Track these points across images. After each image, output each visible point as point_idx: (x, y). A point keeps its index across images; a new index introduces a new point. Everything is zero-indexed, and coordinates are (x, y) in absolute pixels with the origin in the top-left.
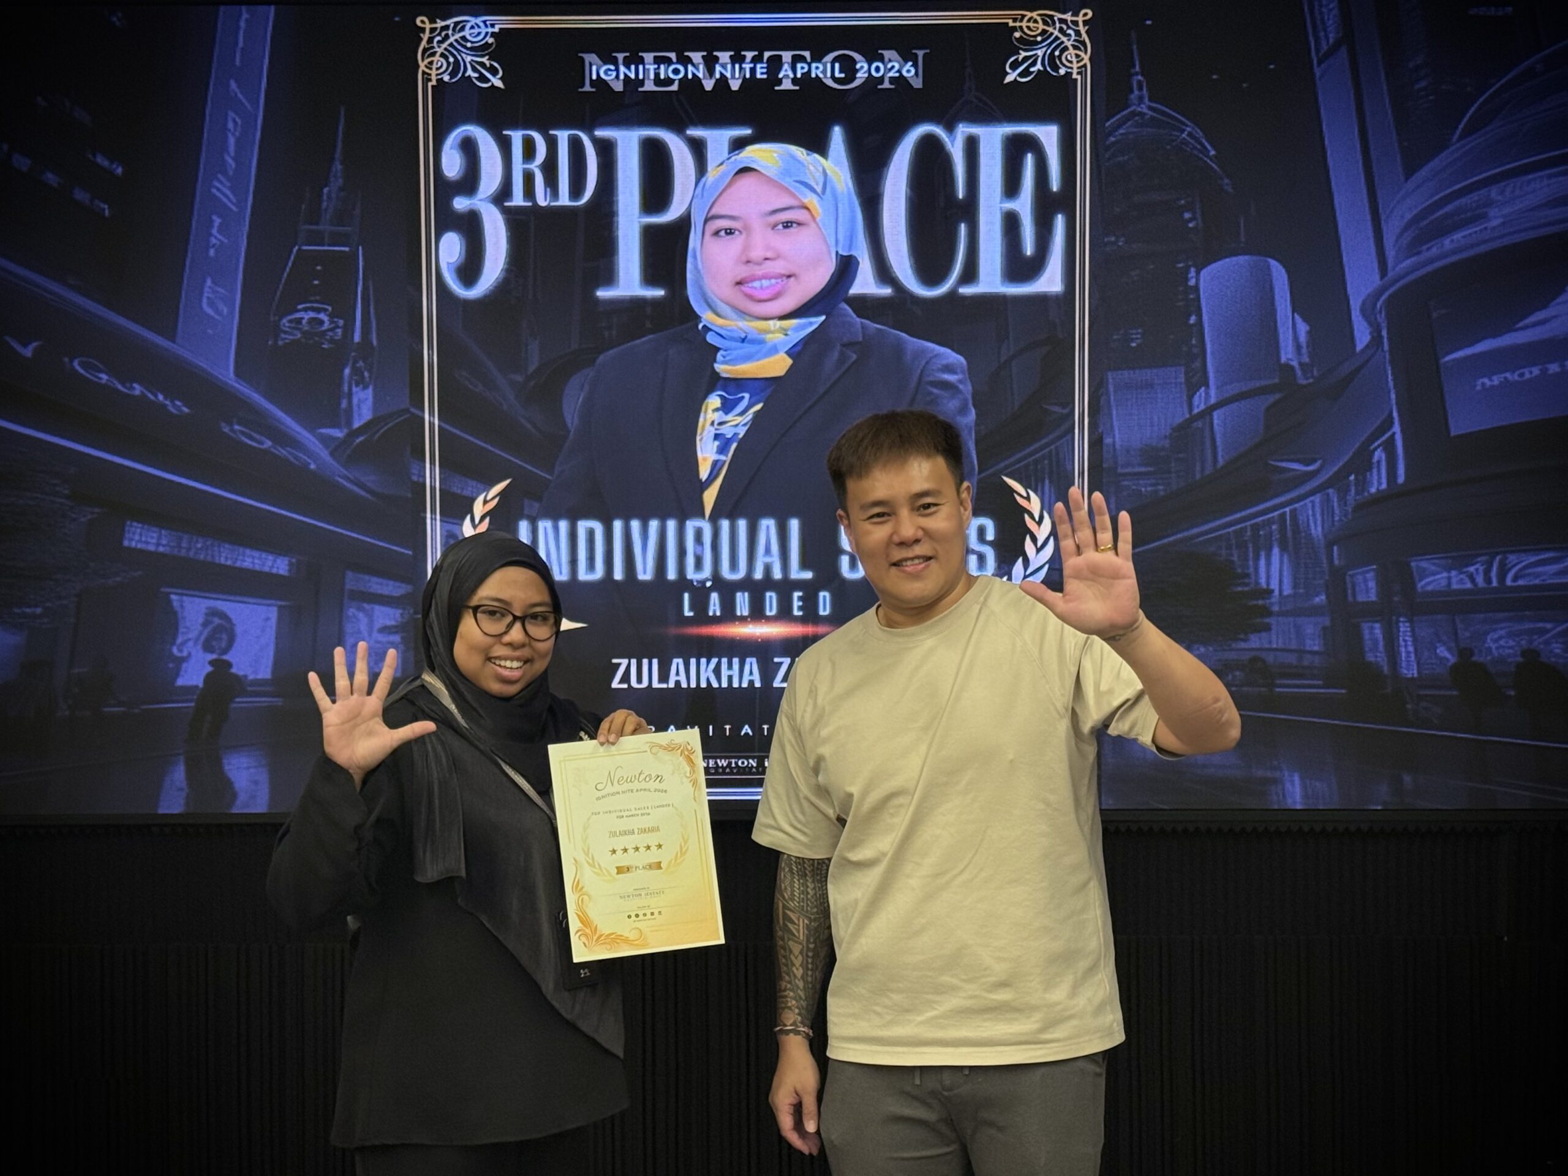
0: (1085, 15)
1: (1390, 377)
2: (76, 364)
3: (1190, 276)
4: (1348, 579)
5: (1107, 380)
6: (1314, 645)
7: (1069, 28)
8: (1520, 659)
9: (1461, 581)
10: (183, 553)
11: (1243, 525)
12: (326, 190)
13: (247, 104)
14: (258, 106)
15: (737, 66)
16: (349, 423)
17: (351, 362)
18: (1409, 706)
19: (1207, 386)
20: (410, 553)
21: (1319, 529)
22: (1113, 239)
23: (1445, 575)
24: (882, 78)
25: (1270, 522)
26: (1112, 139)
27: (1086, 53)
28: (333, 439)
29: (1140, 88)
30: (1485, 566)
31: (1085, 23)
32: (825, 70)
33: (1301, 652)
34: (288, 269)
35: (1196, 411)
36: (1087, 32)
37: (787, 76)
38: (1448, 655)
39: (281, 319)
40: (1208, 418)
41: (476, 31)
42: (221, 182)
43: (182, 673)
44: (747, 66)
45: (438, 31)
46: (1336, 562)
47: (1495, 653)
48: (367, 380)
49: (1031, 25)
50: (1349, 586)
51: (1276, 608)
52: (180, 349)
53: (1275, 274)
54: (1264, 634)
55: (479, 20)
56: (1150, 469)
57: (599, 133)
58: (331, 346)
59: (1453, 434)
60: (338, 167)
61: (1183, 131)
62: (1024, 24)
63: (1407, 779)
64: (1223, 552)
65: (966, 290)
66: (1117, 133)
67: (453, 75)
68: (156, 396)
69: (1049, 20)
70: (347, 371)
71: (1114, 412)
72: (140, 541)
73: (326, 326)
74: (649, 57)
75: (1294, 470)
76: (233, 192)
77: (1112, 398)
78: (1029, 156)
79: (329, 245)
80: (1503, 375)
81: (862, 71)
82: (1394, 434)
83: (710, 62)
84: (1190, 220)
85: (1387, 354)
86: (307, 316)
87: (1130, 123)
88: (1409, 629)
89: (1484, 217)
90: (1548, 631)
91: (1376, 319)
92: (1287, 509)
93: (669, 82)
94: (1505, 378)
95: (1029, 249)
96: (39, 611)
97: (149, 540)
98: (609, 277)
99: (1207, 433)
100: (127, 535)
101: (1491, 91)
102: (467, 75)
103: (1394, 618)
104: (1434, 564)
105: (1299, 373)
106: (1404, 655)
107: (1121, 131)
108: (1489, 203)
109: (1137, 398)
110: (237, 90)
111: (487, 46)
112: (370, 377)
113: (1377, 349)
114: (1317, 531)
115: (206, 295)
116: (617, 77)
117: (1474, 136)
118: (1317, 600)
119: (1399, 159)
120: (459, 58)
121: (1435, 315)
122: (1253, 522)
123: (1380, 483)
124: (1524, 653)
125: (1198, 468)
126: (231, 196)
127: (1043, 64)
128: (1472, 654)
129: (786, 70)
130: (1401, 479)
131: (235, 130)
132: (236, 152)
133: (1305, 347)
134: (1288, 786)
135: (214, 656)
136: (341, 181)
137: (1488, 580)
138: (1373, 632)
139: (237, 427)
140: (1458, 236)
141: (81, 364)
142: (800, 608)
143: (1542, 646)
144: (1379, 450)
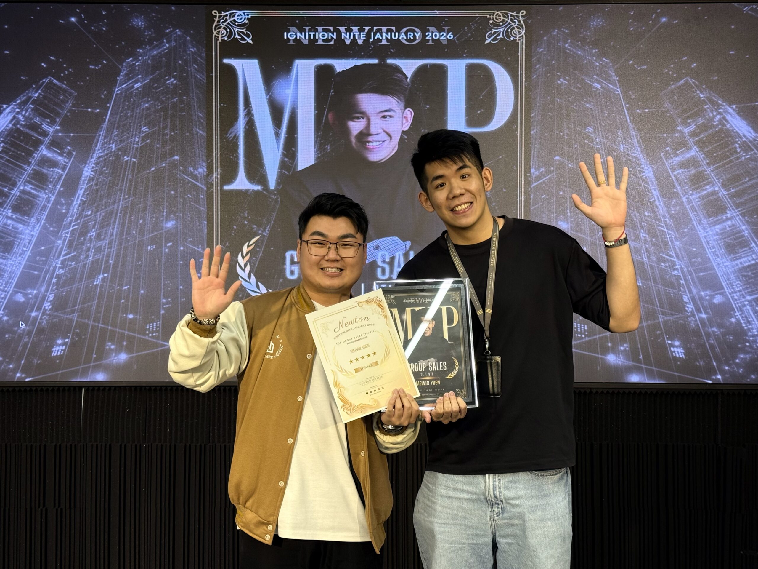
0: (523, 13)
7: (515, 19)
15: (361, 33)
27: (523, 30)
31: (522, 16)
36: (523, 21)
41: (240, 17)
49: (497, 17)
55: (241, 12)
62: (494, 17)
67: (229, 38)
69: (505, 15)
74: (320, 29)
83: (349, 32)
93: (329, 40)
102: (235, 37)
111: (245, 24)
116: (305, 38)
120: (232, 29)
127: (503, 35)
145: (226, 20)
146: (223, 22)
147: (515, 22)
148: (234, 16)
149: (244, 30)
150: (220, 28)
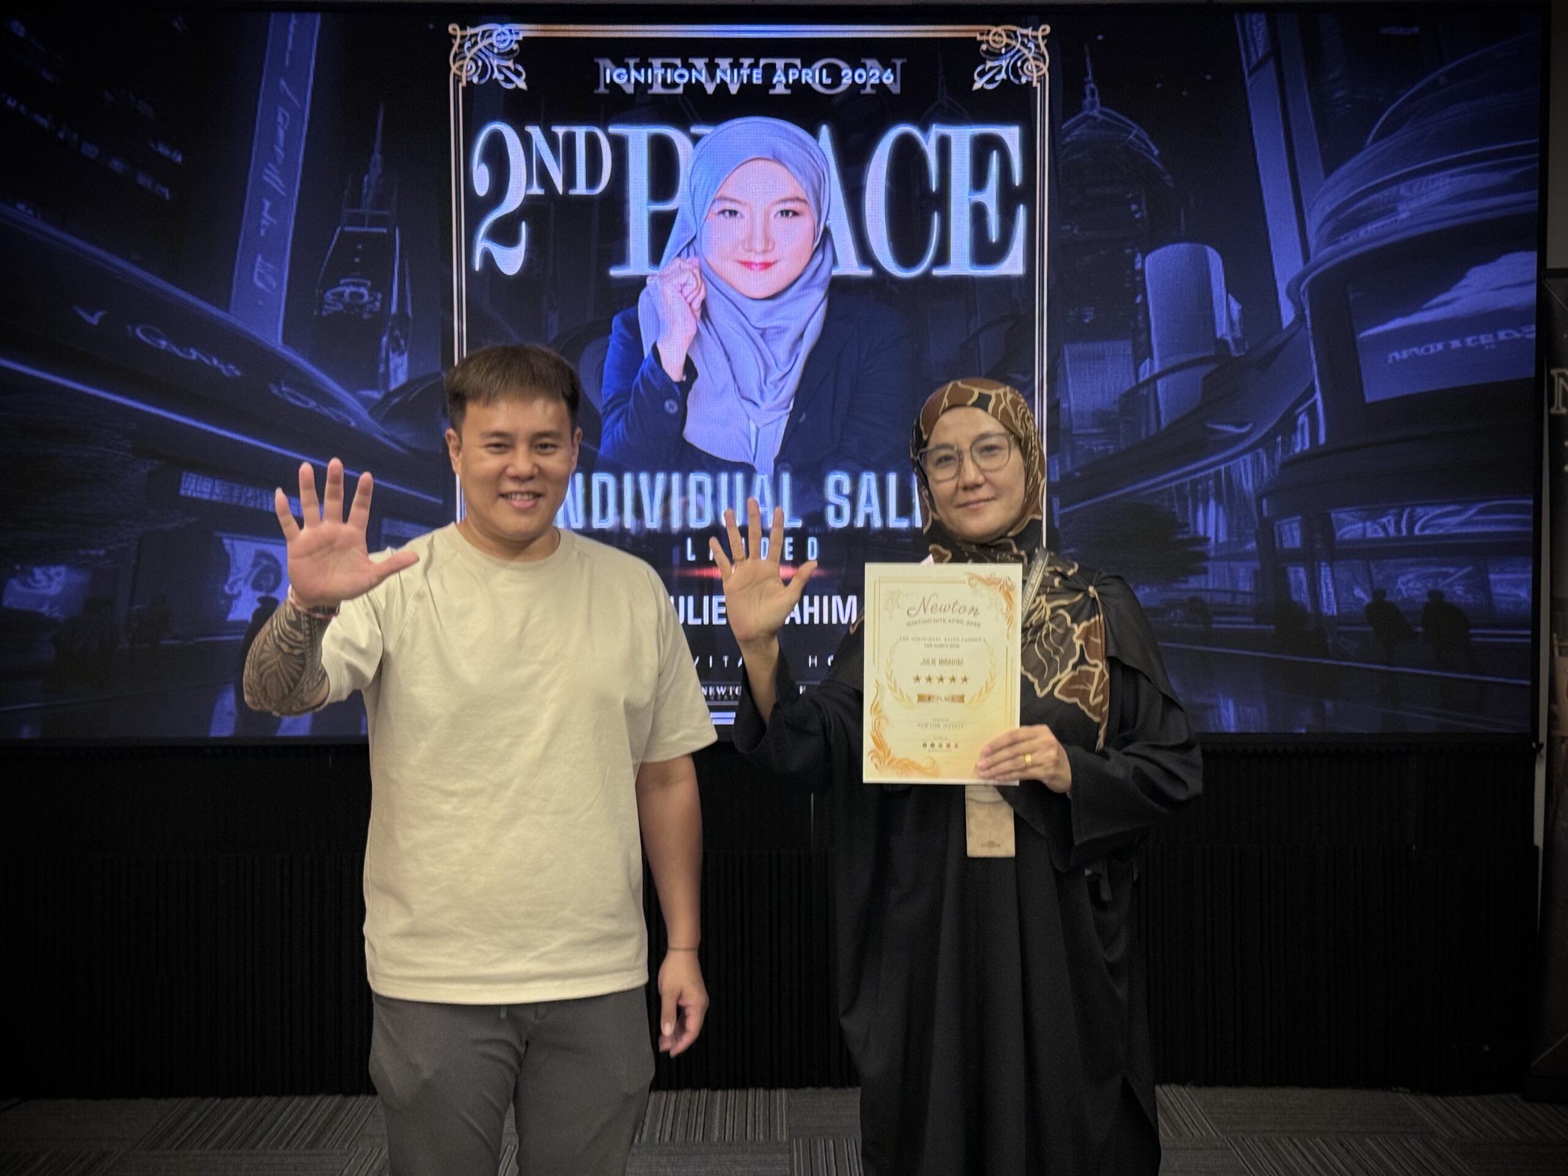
0: (1044, 30)
1: (1312, 351)
2: (138, 332)
3: (1136, 261)
4: (1276, 529)
5: (1064, 352)
6: (1245, 586)
7: (1029, 41)
8: (1426, 600)
9: (1375, 531)
10: (235, 501)
11: (1183, 480)
12: (366, 178)
13: (295, 100)
14: (305, 101)
15: (736, 71)
16: (386, 384)
17: (388, 332)
18: (1329, 641)
19: (1152, 358)
20: (440, 502)
21: (1250, 484)
22: (1068, 227)
23: (1360, 525)
24: (864, 85)
25: (1208, 478)
26: (1068, 140)
27: (1045, 63)
28: (372, 400)
29: (1093, 94)
30: (1395, 518)
31: (1044, 37)
32: (814, 76)
33: (1234, 593)
34: (331, 248)
35: (1141, 379)
36: (1046, 46)
37: (780, 82)
38: (1362, 595)
39: (325, 292)
40: (1152, 386)
41: (503, 38)
42: (269, 168)
43: (233, 609)
44: (745, 72)
45: (468, 38)
46: (1265, 514)
47: (1405, 594)
48: (403, 347)
49: (997, 38)
50: (1277, 534)
51: (1212, 554)
52: (235, 318)
53: (1211, 258)
54: (1202, 577)
55: (505, 28)
56: (1101, 430)
57: (612, 130)
58: (370, 316)
59: (1368, 400)
60: (377, 157)
61: (1130, 133)
62: (990, 38)
63: (1328, 705)
64: (1166, 504)
65: (937, 272)
66: (1072, 134)
67: (481, 77)
68: (211, 361)
69: (1013, 35)
70: (385, 339)
71: (1070, 380)
72: (196, 490)
73: (366, 298)
74: (657, 62)
75: (1226, 432)
76: (282, 179)
77: (1068, 366)
78: (995, 153)
79: (369, 226)
80: (1412, 350)
81: (847, 77)
82: (1315, 401)
83: (712, 68)
84: (1136, 212)
85: (1310, 333)
86: (348, 290)
87: (1082, 126)
88: (1329, 573)
89: (1393, 211)
90: (1451, 575)
91: (1300, 300)
92: (1223, 467)
93: (675, 85)
94: (1414, 352)
95: (994, 235)
96: (102, 552)
97: (204, 489)
98: (621, 259)
99: (1152, 401)
100: (183, 485)
101: (1401, 100)
102: (494, 77)
103: (1316, 563)
104: (1352, 516)
105: (1232, 347)
106: (1325, 595)
107: (1077, 132)
108: (1399, 199)
109: (1090, 368)
110: (286, 88)
111: (512, 51)
112: (406, 344)
113: (1301, 326)
114: (1248, 486)
115: (256, 270)
116: (629, 80)
117: (1386, 140)
118: (1249, 547)
119: (1319, 159)
120: (487, 62)
121: (1351, 297)
122: (1193, 477)
123: (1303, 444)
124: (1431, 594)
125: (1143, 431)
126: (280, 182)
127: (1007, 72)
128: (1385, 594)
129: (779, 76)
130: (1322, 440)
131: (284, 124)
132: (285, 142)
133: (1237, 323)
134: (1223, 711)
135: (262, 594)
136: (379, 170)
137: (1398, 529)
138: (1298, 575)
139: (284, 389)
140: (1372, 227)
141: (142, 331)
142: (791, 553)
143: (1446, 589)
144: (1303, 415)
145: (476, 43)
146: (469, 49)
147: (1030, 49)
148: (490, 36)
149: (510, 64)
150: (464, 58)
